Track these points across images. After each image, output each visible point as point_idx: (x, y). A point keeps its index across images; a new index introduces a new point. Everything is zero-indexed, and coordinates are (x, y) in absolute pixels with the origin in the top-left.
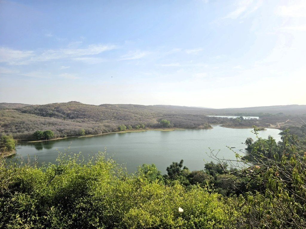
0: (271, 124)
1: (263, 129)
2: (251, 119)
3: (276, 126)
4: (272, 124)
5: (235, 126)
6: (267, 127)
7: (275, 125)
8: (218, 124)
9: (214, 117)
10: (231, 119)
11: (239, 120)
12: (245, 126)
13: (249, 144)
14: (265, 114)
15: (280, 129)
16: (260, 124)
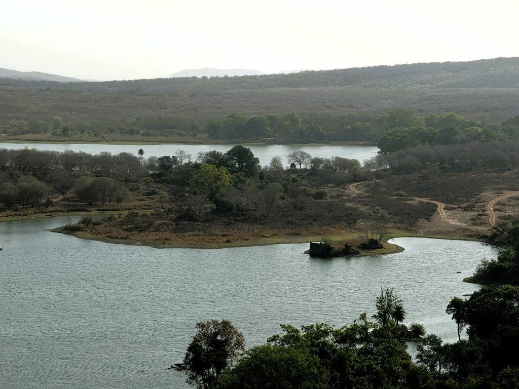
0: (441, 206)
1: (373, 247)
2: (316, 161)
3: (474, 221)
4: (451, 202)
5: (178, 230)
6: (411, 230)
7: (470, 208)
8: (52, 214)
9: (25, 152)
10: (165, 163)
11: (218, 179)
12: (256, 220)
13: (212, 371)
14: (429, 121)
15: (490, 240)
16: (363, 209)
